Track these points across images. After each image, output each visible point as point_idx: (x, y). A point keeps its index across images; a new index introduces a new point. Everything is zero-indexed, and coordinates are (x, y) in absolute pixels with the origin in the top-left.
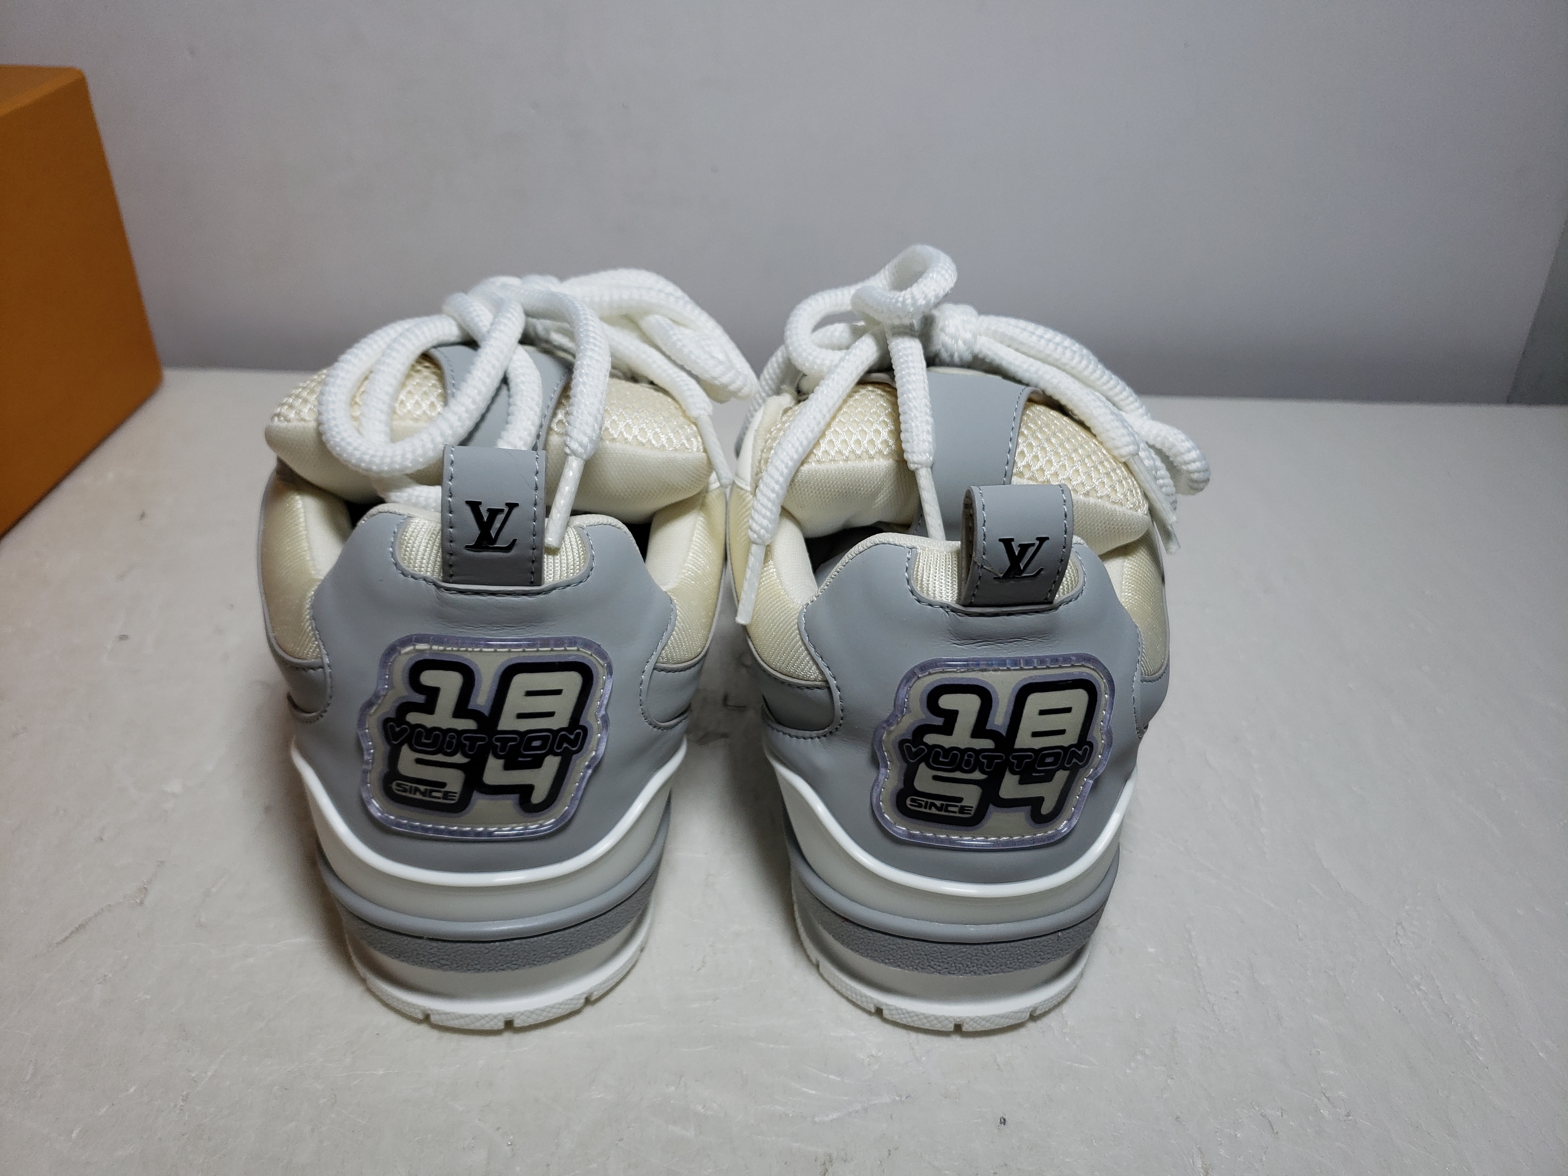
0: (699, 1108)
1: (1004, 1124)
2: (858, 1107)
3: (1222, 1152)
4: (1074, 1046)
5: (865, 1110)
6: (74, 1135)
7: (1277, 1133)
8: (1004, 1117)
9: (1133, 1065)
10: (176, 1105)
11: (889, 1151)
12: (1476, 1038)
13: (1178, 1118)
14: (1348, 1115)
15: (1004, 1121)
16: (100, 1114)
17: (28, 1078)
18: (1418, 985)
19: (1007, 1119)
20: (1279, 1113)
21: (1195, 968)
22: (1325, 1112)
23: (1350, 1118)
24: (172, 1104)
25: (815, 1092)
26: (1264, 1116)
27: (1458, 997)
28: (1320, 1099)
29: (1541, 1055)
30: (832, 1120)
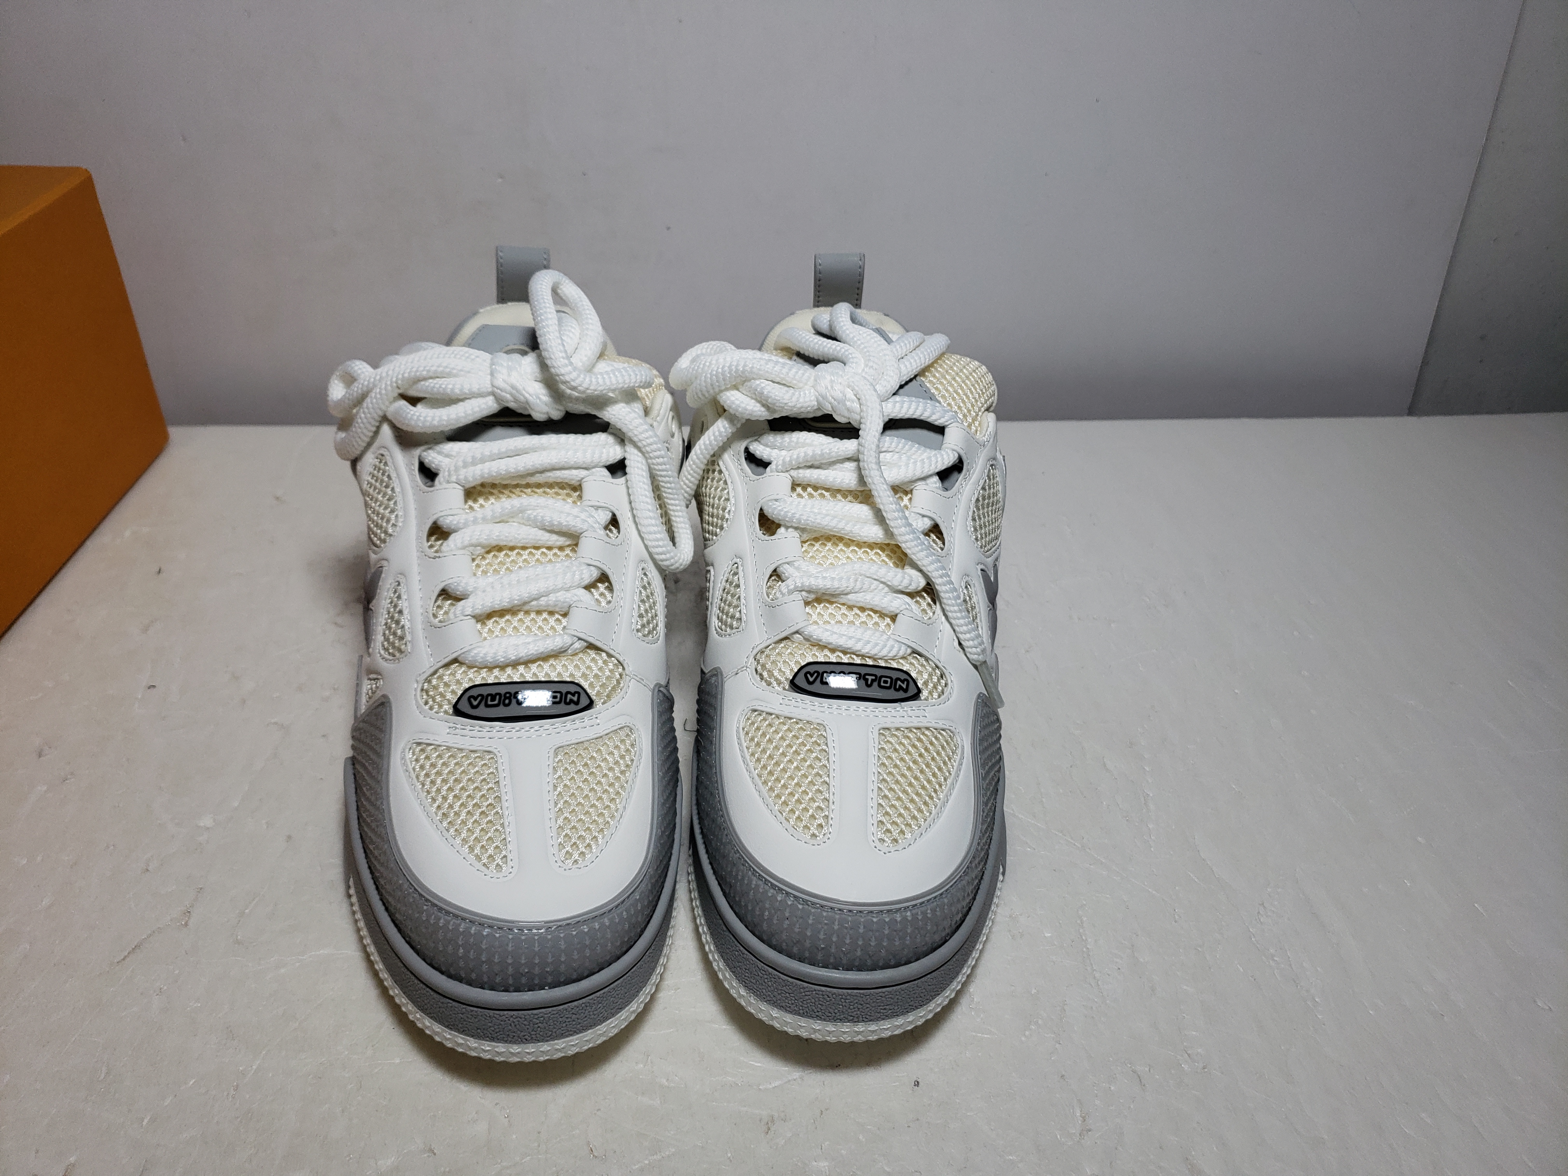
0: (664, 1081)
1: (918, 1086)
2: (796, 1076)
3: (1097, 1102)
4: (980, 1019)
5: (802, 1078)
6: (145, 1123)
7: (1144, 1085)
8: (918, 1080)
9: (1027, 1033)
10: (229, 1094)
11: (821, 1111)
12: (1317, 1000)
13: (1063, 1076)
14: (1205, 1067)
15: (917, 1084)
16: (166, 1104)
17: (102, 1077)
18: (1273, 956)
19: (920, 1082)
20: (1147, 1069)
21: (1085, 950)
22: (1185, 1066)
23: (1206, 1070)
24: (225, 1094)
25: (759, 1065)
26: (1134, 1072)
27: (1304, 964)
28: (1182, 1056)
29: (1371, 1012)
30: (774, 1088)
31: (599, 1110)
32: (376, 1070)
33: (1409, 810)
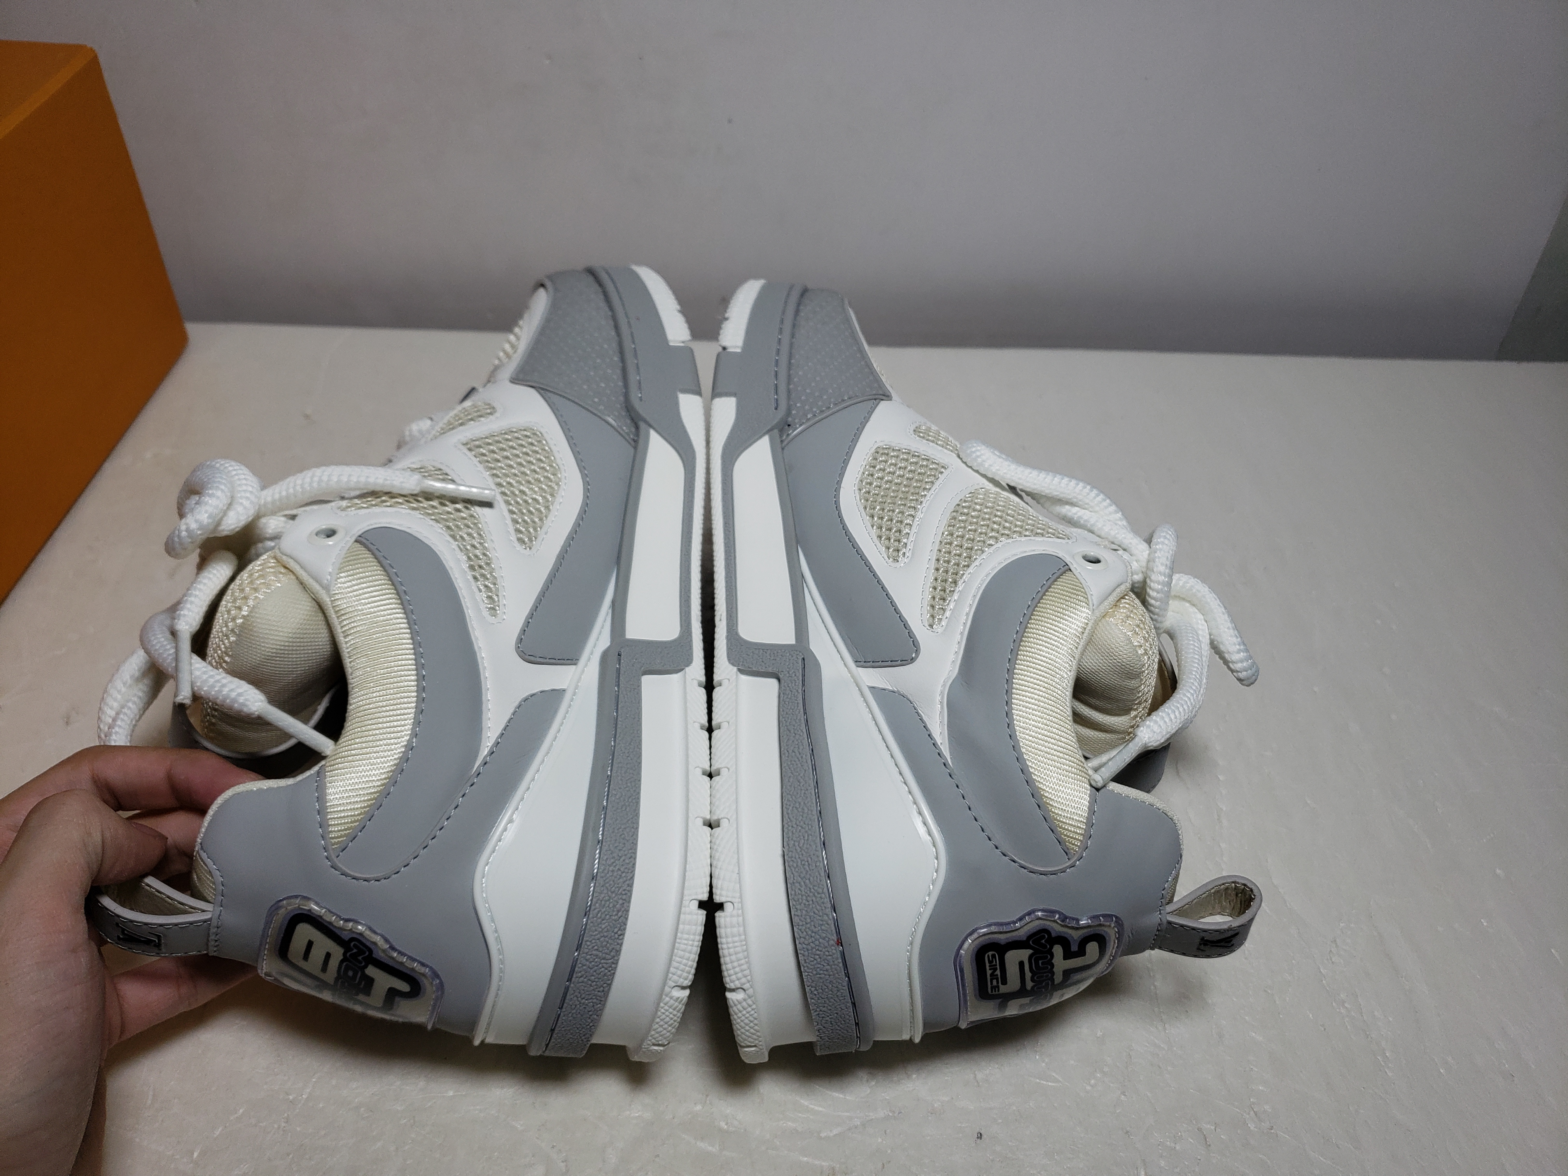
0: (723, 1125)
1: (981, 1139)
2: (858, 1122)
3: (1163, 1163)
4: (1044, 1064)
5: (863, 1125)
6: (196, 1155)
7: (1209, 1145)
8: (981, 1132)
9: (1093, 1082)
10: (279, 1128)
11: (883, 1164)
12: (1387, 1055)
13: (1127, 1132)
14: (1272, 1128)
15: (980, 1136)
16: (215, 1136)
17: (149, 1102)
18: (1344, 1002)
19: (982, 1134)
20: (1213, 1128)
21: (1152, 987)
22: (1252, 1126)
23: (1272, 1131)
24: (276, 1126)
25: (820, 1109)
26: (1199, 1129)
27: (1376, 1013)
28: (1249, 1114)
29: (1442, 1071)
30: (835, 1136)
31: (658, 1156)
32: (429, 1104)
33: (1488, 837)
